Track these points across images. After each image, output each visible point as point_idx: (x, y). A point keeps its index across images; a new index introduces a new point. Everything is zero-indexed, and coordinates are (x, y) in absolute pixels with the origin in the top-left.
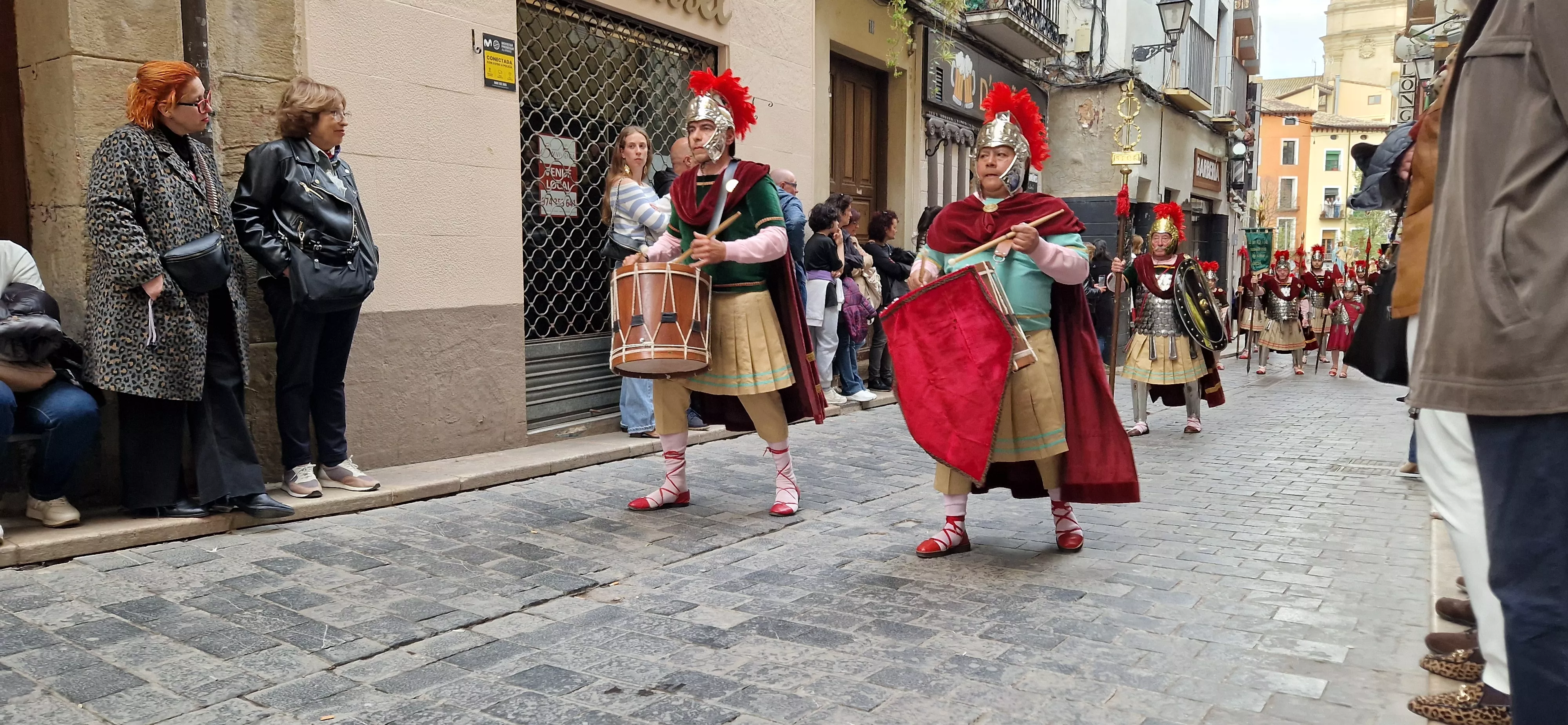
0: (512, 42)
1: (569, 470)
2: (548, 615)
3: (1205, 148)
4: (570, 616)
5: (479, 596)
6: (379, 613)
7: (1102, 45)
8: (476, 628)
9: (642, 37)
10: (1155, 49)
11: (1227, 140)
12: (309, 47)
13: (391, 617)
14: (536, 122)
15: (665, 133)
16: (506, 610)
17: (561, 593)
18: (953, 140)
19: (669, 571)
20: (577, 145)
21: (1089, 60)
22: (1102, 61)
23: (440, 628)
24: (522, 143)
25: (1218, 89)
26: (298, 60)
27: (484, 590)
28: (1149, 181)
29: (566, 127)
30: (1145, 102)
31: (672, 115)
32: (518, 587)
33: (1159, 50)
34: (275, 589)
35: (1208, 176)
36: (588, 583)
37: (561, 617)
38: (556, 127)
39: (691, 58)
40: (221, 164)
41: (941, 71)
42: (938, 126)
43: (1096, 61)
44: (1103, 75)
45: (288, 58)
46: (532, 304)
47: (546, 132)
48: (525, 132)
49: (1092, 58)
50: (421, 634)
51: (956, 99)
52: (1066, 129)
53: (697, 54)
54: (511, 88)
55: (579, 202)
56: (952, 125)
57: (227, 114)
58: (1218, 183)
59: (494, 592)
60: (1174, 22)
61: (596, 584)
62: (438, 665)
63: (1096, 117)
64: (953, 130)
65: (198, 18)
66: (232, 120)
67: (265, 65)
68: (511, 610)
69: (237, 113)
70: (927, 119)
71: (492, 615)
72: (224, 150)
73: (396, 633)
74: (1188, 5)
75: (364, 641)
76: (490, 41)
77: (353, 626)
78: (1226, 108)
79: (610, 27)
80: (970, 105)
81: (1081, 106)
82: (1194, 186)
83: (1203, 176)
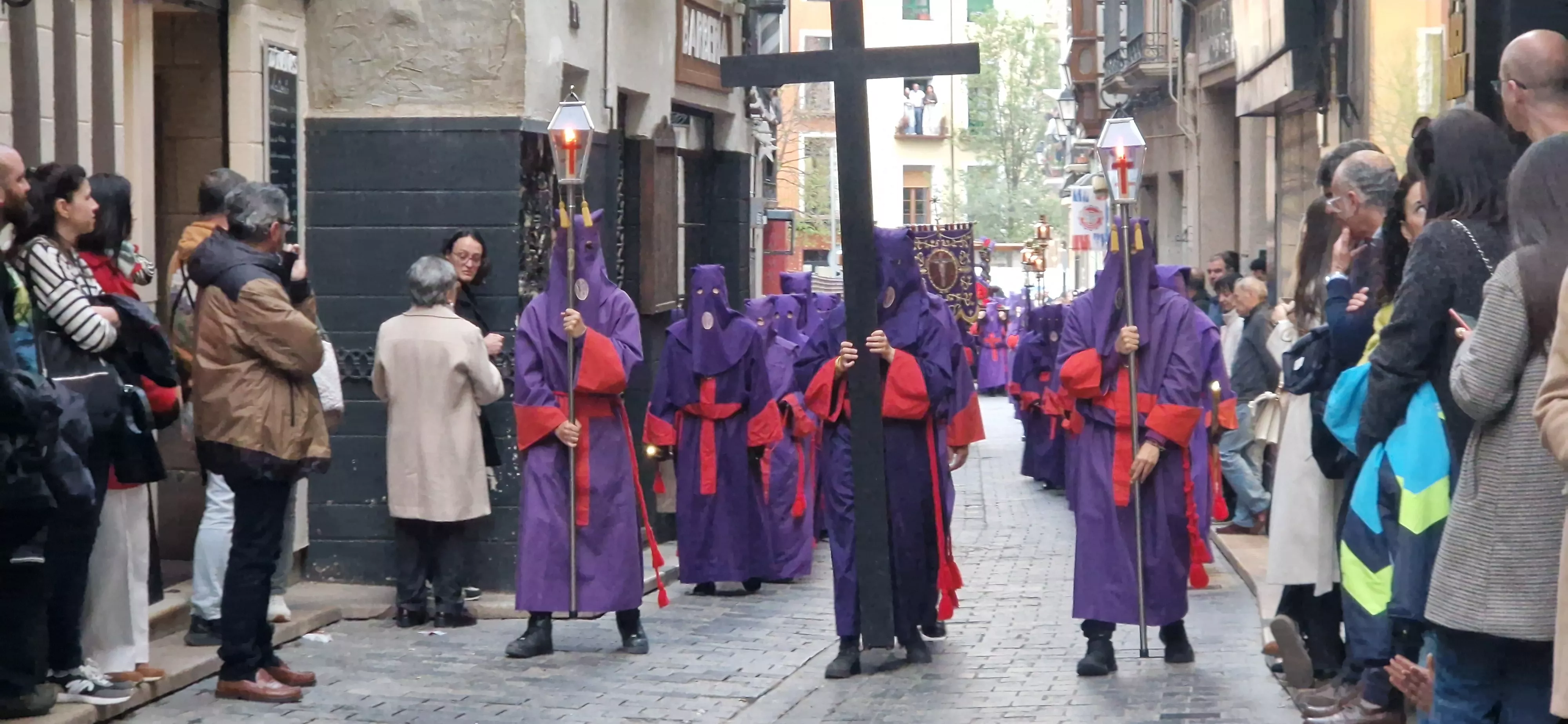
28: (584, 71)
82: (678, 82)
83: (697, 55)
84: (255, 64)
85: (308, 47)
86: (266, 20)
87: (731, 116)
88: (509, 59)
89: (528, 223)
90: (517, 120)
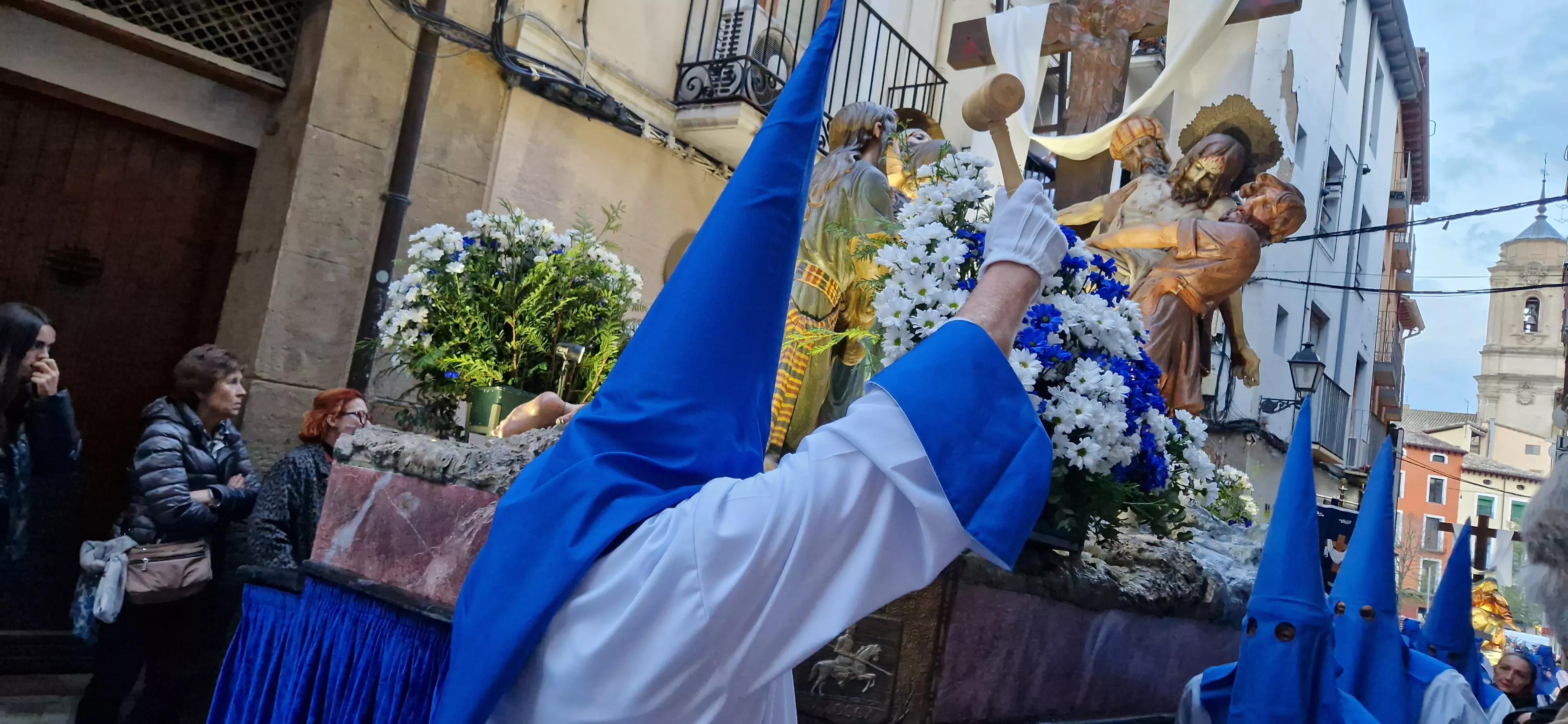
7: (1229, 392)
10: (1284, 404)
21: (1213, 404)
22: (1227, 407)
25: (1353, 442)
30: (1270, 452)
33: (1288, 406)
43: (1221, 406)
44: (1227, 420)
49: (1216, 403)
60: (1306, 379)
74: (1321, 368)
78: (1360, 460)
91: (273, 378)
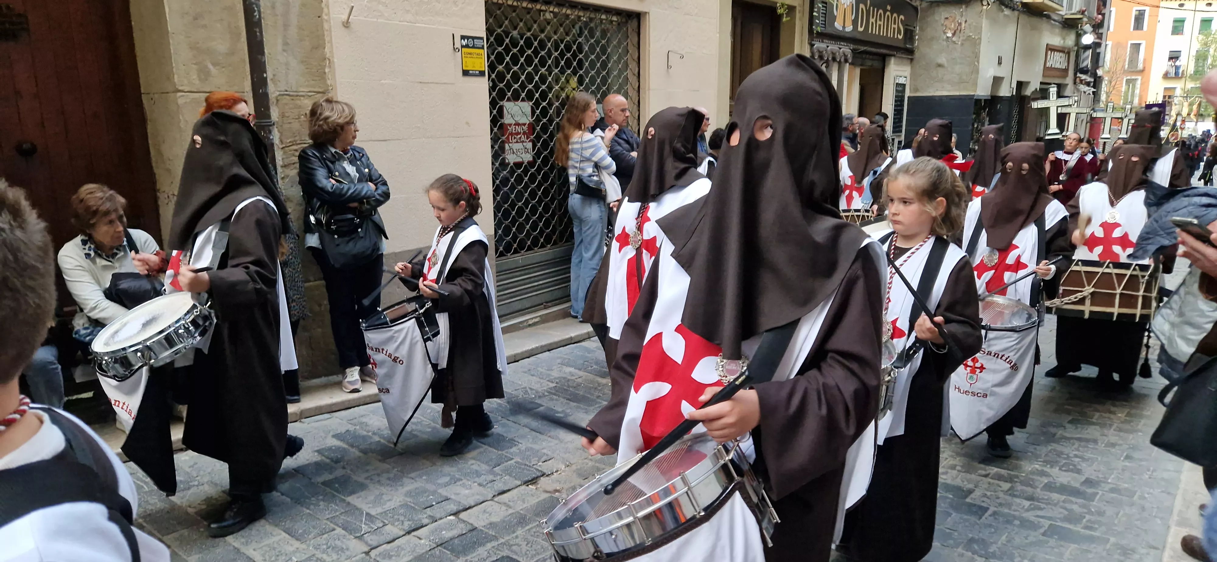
0: (482, 38)
1: (528, 357)
2: (511, 504)
3: (1056, 41)
4: (525, 506)
5: (464, 486)
6: (398, 500)
8: (463, 515)
9: (581, 14)
11: (1077, 32)
12: (336, 65)
13: (405, 506)
14: (502, 95)
15: (598, 88)
16: (481, 500)
17: (519, 483)
18: (834, 59)
19: (596, 461)
20: (532, 108)
23: (438, 516)
24: (491, 113)
26: (330, 76)
27: (468, 480)
28: (1003, 78)
29: (523, 95)
30: (1003, 11)
31: (604, 73)
32: (491, 477)
34: (331, 477)
35: (1058, 66)
36: (539, 474)
37: (520, 507)
38: (516, 97)
39: (619, 24)
40: (280, 158)
41: (826, 3)
42: (821, 50)
45: (322, 76)
46: (500, 232)
47: (509, 100)
48: (493, 103)
50: (425, 521)
51: (838, 25)
52: (932, 39)
53: (624, 20)
54: (482, 73)
55: (533, 150)
56: (833, 47)
57: (283, 122)
58: (1066, 70)
59: (474, 482)
61: (543, 475)
62: (437, 551)
63: (959, 28)
64: (834, 52)
65: (260, 57)
66: (286, 126)
67: (307, 83)
68: (485, 499)
69: (289, 121)
70: (812, 45)
71: (473, 504)
72: (283, 148)
73: (409, 520)
75: (389, 528)
76: (466, 40)
77: (382, 513)
78: (1077, 5)
79: (556, 10)
80: (849, 28)
81: (947, 18)
82: (1043, 76)
83: (1053, 66)
84: (892, 81)
85: (911, 74)
86: (897, 69)
87: (1067, 85)
88: (973, 77)
89: (976, 126)
90: (974, 95)
91: (193, 90)
